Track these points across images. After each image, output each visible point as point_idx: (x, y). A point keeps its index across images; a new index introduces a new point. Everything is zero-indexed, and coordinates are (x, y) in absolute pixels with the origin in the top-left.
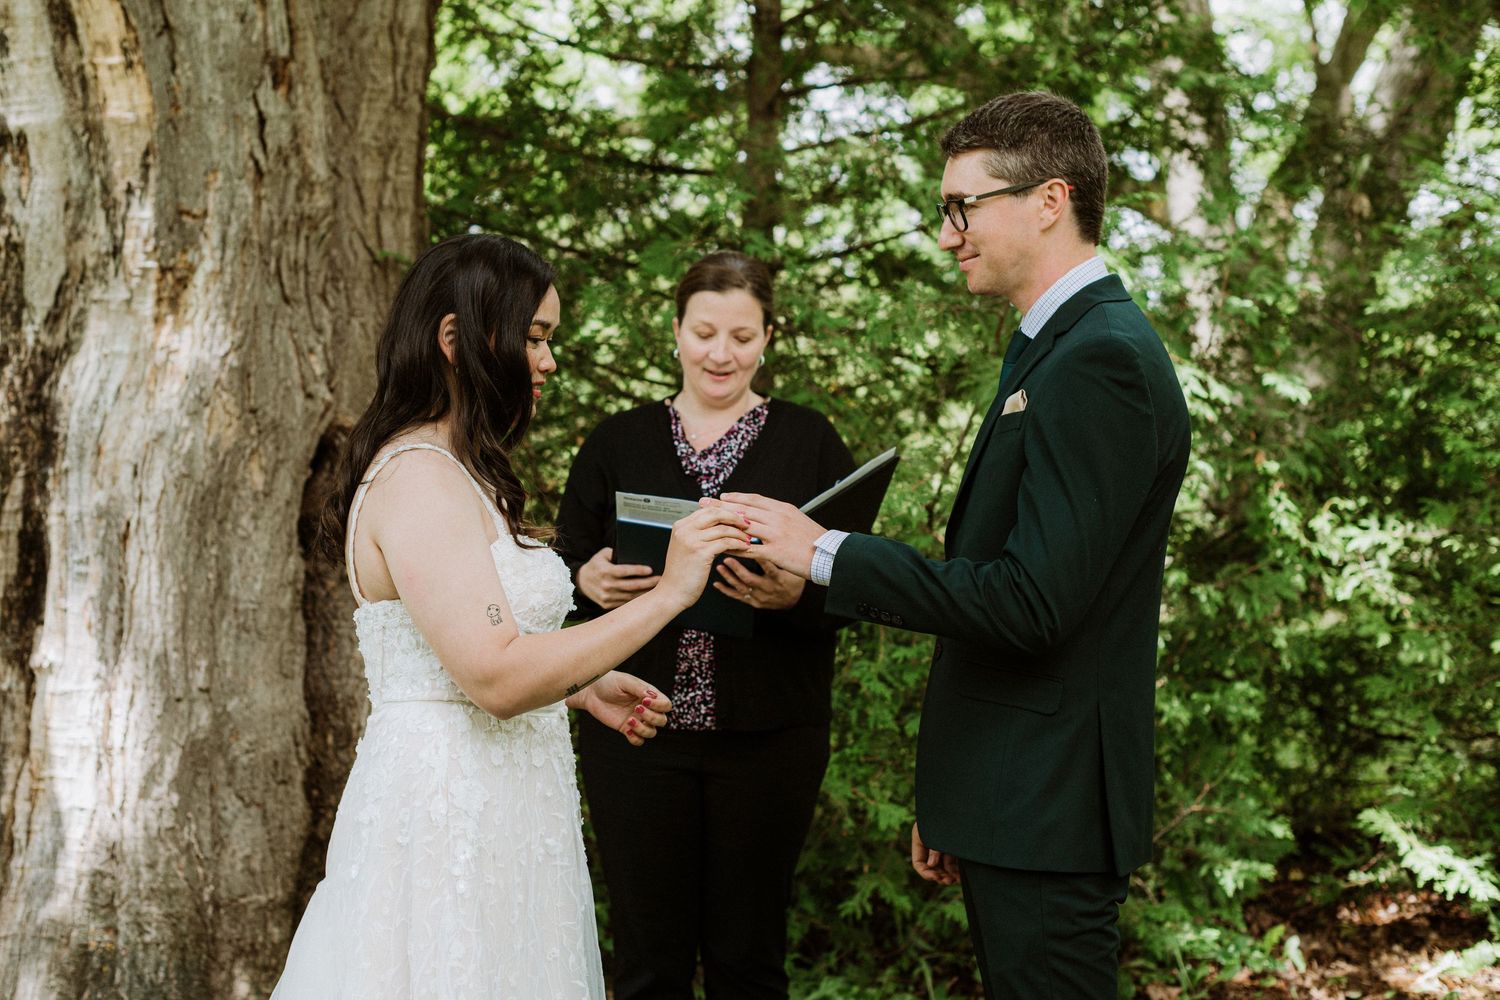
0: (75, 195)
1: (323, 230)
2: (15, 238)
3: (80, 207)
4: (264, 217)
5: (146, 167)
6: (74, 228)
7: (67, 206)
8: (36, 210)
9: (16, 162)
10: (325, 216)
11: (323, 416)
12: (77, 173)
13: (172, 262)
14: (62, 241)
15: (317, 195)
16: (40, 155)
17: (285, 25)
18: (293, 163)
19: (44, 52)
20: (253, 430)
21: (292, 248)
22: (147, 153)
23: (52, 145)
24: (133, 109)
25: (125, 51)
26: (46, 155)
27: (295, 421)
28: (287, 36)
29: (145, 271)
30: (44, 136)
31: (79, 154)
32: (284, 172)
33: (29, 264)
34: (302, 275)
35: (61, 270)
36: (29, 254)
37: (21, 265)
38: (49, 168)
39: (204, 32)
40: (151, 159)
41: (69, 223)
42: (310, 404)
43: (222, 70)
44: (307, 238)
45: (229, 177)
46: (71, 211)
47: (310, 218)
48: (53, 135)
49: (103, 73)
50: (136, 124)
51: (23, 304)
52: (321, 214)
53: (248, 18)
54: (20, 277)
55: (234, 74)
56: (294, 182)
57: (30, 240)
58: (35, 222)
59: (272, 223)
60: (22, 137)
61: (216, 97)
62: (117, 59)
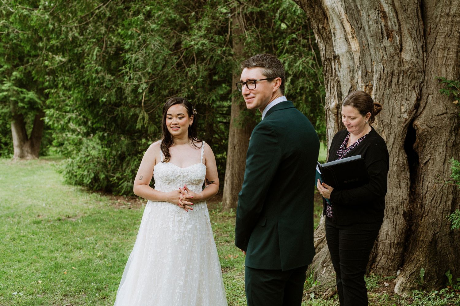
0: (352, 68)
1: (409, 73)
2: (338, 80)
3: (353, 71)
4: (385, 72)
5: (360, 61)
6: (352, 76)
7: (350, 71)
8: (342, 73)
9: (338, 62)
10: (409, 70)
11: (405, 122)
12: (351, 63)
13: (367, 84)
14: (349, 80)
15: (405, 65)
16: (342, 60)
17: (396, 21)
18: (396, 57)
19: (342, 36)
20: (381, 126)
21: (396, 79)
22: (360, 58)
23: (345, 57)
24: (355, 48)
25: (352, 34)
26: (344, 60)
27: (395, 124)
28: (397, 24)
29: (362, 86)
30: (343, 55)
31: (352, 59)
32: (393, 60)
33: (342, 85)
34: (401, 86)
35: (350, 86)
36: (341, 83)
37: (340, 86)
38: (345, 63)
39: (367, 28)
40: (361, 60)
41: (351, 75)
42: (399, 119)
43: (372, 36)
44: (403, 76)
45: (377, 62)
46: (351, 72)
47: (403, 71)
48: (345, 55)
49: (350, 40)
50: (356, 51)
51: (342, 95)
52: (407, 69)
53: (379, 23)
54: (340, 88)
55: (375, 37)
56: (396, 63)
57: (341, 79)
58: (342, 76)
59: (388, 73)
60: (338, 56)
61: (372, 43)
62: (351, 36)
